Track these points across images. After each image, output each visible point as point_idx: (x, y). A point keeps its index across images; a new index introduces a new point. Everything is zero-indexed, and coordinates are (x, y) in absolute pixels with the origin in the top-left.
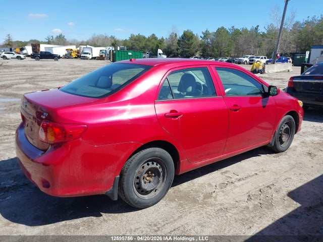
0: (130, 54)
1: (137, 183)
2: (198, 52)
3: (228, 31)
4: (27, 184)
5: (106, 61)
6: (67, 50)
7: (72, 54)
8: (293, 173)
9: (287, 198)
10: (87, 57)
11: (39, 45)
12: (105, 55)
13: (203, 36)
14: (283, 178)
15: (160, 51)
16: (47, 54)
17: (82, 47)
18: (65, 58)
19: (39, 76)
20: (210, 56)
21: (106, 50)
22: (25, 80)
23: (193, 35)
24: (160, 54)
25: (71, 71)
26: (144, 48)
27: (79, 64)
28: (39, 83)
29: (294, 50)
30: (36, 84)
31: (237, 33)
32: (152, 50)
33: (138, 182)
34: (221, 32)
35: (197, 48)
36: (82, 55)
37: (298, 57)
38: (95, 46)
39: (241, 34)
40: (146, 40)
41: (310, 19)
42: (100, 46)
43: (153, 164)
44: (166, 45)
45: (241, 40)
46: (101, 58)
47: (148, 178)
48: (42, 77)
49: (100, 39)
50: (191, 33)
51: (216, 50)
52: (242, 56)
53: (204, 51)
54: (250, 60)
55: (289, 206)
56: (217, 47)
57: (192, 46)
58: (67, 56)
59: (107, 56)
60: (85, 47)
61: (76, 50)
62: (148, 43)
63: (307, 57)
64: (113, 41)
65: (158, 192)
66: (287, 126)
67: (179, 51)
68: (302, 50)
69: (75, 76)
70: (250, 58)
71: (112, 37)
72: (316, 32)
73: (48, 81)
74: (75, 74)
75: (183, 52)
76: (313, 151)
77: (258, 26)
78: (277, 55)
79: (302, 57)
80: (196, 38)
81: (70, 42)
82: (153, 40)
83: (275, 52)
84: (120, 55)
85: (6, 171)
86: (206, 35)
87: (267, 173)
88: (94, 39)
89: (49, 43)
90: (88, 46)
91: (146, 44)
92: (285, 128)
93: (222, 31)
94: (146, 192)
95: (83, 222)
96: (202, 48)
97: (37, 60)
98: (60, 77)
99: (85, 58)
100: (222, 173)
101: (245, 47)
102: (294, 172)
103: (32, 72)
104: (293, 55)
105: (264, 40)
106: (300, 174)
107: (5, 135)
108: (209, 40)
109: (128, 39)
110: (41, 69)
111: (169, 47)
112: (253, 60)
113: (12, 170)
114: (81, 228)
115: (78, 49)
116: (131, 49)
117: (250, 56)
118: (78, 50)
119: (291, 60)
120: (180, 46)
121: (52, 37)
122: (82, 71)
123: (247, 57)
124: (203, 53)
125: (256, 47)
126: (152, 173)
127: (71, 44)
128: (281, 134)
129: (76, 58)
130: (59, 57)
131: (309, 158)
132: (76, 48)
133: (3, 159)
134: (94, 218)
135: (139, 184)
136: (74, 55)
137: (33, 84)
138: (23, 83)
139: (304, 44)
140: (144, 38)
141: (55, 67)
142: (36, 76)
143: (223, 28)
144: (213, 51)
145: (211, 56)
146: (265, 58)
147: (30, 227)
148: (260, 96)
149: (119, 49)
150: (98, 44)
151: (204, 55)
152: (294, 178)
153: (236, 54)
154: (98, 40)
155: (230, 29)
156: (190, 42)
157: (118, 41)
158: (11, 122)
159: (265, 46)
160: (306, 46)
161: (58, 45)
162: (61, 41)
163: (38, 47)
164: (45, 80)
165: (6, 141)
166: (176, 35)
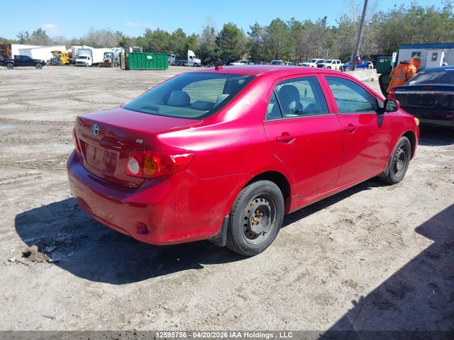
0: (150, 57)
1: (245, 225)
2: (246, 55)
3: (285, 25)
4: (86, 237)
5: (114, 68)
6: (52, 52)
7: (61, 58)
8: (417, 208)
9: (418, 235)
10: (84, 63)
11: (10, 45)
12: (112, 59)
13: (251, 31)
14: (407, 214)
15: (191, 53)
16: (25, 59)
17: (77, 48)
18: (51, 64)
19: (23, 92)
20: (263, 60)
21: (112, 53)
22: (7, 99)
23: (237, 30)
24: (191, 57)
25: (71, 84)
26: (167, 48)
27: (77, 74)
28: (30, 102)
29: (376, 52)
30: (25, 104)
31: (297, 27)
32: (179, 51)
33: (247, 223)
34: (276, 25)
35: (244, 48)
36: (77, 60)
37: (382, 61)
38: (96, 46)
39: (303, 28)
40: (169, 37)
41: (397, 8)
42: (101, 47)
43: (262, 201)
44: (198, 44)
45: (305, 37)
46: (106, 64)
47: (255, 219)
48: (31, 93)
49: (101, 36)
50: (234, 27)
51: (269, 51)
52: (307, 60)
53: (253, 52)
54: (318, 66)
55: (423, 245)
56: (271, 48)
57: (237, 46)
58: (55, 62)
59: (114, 61)
60: (80, 47)
61: (67, 52)
62: (172, 42)
63: (394, 60)
64: (121, 39)
65: (267, 236)
66: (402, 151)
67: (219, 53)
68: (385, 51)
69: (78, 91)
70: (319, 62)
71: (119, 34)
72: (405, 26)
73: (42, 99)
74: (76, 88)
75: (224, 54)
76: (432, 181)
77: (326, 18)
78: (357, 58)
79: (386, 60)
80: (242, 35)
81: (55, 41)
82: (180, 38)
83: (355, 54)
84: (135, 60)
85: (48, 222)
86: (256, 30)
87: (385, 209)
88: (92, 35)
89: (22, 42)
90: (85, 47)
91: (170, 44)
92: (400, 153)
93: (278, 24)
94: (254, 236)
95: (183, 276)
96: (250, 48)
97: (11, 68)
98: (57, 94)
99: (82, 65)
100: (331, 211)
101: (310, 46)
102: (417, 206)
103: (10, 86)
104: (375, 58)
105: (335, 38)
106: (425, 208)
107: (19, 176)
108: (260, 37)
109: (142, 36)
110: (21, 81)
111: (203, 48)
112: (322, 66)
113: (54, 220)
114: (183, 283)
115: (70, 50)
116: (148, 50)
117: (318, 60)
118: (69, 53)
119: (372, 65)
120: (219, 46)
121: (27, 33)
122: (85, 84)
123: (314, 61)
124: (253, 56)
125: (324, 47)
126: (260, 213)
127: (56, 44)
128: (396, 161)
129: (67, 64)
130: (43, 64)
131: (429, 189)
132: (67, 49)
133: (35, 207)
134: (195, 271)
135: (247, 226)
136: (64, 60)
137: (21, 104)
138: (6, 103)
139: (389, 43)
140: (167, 34)
141: (43, 78)
142: (19, 92)
143: (278, 20)
144: (266, 53)
145: (265, 60)
146: (338, 63)
147: (117, 286)
148: (374, 113)
149: (131, 50)
150: (99, 44)
151: (254, 59)
152: (419, 213)
153: (298, 58)
154: (97, 38)
155: (288, 22)
156: (233, 41)
157: (128, 39)
158: (19, 159)
159: (337, 46)
160: (391, 45)
161: (37, 44)
162: (40, 39)
163: (8, 49)
164: (35, 97)
165: (25, 183)
166: (213, 31)
